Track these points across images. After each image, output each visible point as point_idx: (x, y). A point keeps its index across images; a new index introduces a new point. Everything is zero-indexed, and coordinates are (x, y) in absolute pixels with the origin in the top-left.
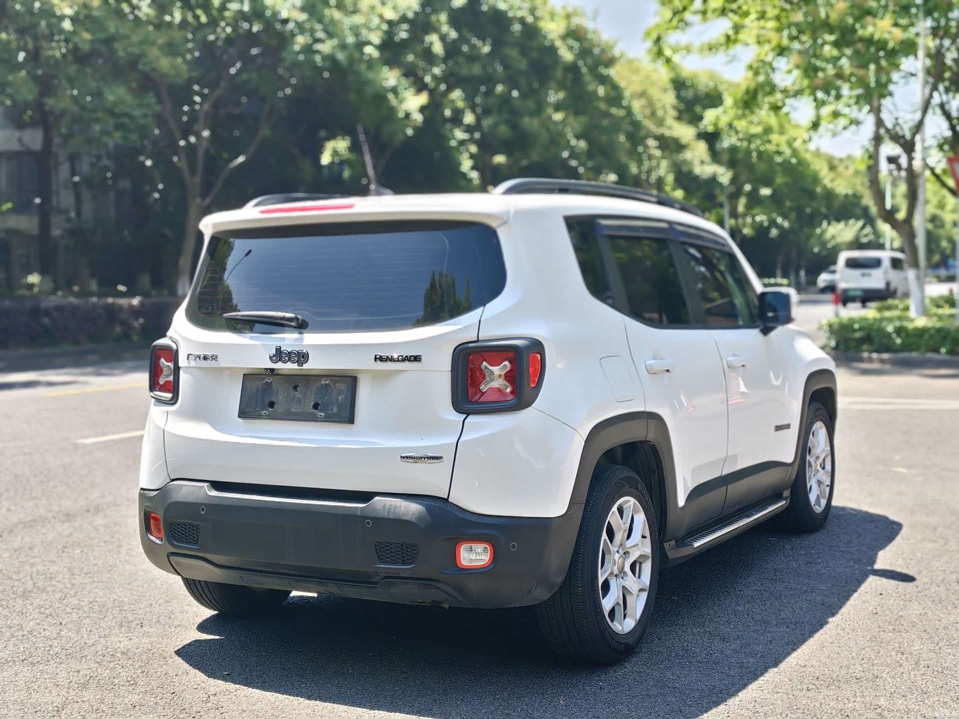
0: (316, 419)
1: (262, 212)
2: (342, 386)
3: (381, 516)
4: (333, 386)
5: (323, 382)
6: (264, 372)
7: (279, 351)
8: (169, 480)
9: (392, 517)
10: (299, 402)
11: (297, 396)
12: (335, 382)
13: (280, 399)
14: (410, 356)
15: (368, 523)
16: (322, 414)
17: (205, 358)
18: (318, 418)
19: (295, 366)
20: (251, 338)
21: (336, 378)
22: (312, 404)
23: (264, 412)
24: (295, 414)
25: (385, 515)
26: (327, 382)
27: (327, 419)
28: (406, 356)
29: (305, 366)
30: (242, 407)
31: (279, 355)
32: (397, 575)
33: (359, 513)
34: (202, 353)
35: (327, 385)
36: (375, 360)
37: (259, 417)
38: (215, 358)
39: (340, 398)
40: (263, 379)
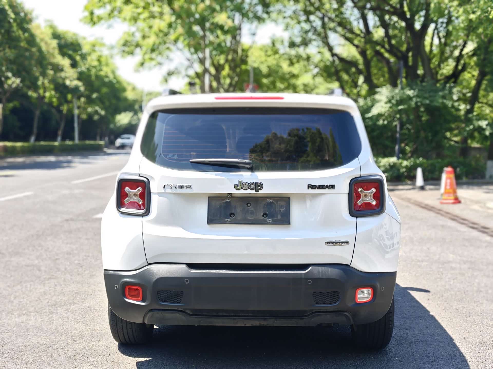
0: (266, 223)
1: (217, 98)
2: (282, 203)
3: (317, 277)
4: (275, 203)
5: (268, 201)
6: (227, 195)
7: (240, 182)
8: (147, 264)
9: (324, 277)
10: (252, 213)
11: (250, 209)
12: (277, 201)
13: (238, 211)
14: (329, 185)
15: (310, 282)
16: (270, 220)
17: (181, 187)
18: (267, 222)
19: (254, 192)
20: (216, 175)
21: (279, 198)
22: (262, 214)
23: (227, 219)
24: (250, 220)
25: (320, 276)
26: (271, 201)
27: (275, 223)
28: (327, 185)
29: (261, 192)
30: (210, 217)
31: (241, 185)
32: (325, 310)
33: (303, 277)
34: (178, 184)
35: (271, 203)
36: (308, 188)
37: (224, 223)
38: (190, 187)
39: (282, 210)
40: (224, 200)
